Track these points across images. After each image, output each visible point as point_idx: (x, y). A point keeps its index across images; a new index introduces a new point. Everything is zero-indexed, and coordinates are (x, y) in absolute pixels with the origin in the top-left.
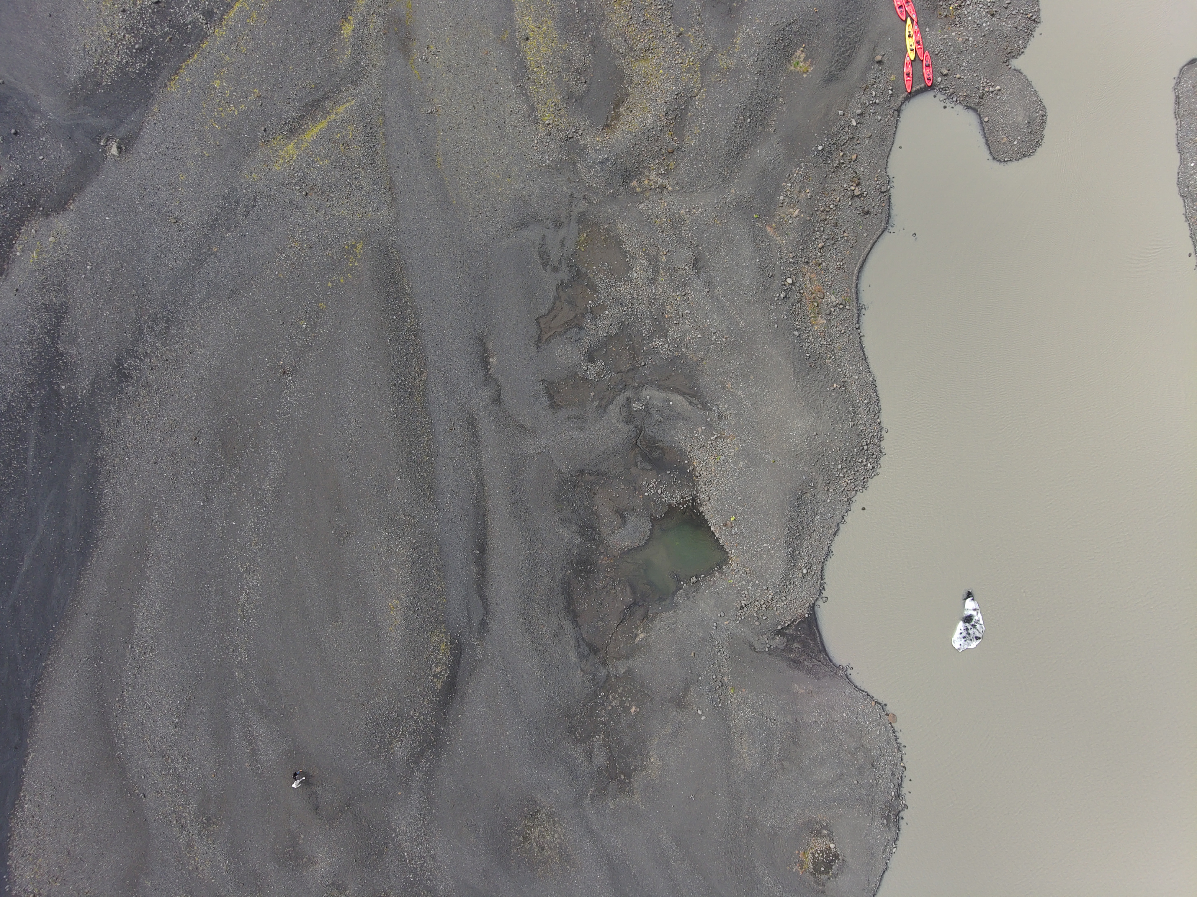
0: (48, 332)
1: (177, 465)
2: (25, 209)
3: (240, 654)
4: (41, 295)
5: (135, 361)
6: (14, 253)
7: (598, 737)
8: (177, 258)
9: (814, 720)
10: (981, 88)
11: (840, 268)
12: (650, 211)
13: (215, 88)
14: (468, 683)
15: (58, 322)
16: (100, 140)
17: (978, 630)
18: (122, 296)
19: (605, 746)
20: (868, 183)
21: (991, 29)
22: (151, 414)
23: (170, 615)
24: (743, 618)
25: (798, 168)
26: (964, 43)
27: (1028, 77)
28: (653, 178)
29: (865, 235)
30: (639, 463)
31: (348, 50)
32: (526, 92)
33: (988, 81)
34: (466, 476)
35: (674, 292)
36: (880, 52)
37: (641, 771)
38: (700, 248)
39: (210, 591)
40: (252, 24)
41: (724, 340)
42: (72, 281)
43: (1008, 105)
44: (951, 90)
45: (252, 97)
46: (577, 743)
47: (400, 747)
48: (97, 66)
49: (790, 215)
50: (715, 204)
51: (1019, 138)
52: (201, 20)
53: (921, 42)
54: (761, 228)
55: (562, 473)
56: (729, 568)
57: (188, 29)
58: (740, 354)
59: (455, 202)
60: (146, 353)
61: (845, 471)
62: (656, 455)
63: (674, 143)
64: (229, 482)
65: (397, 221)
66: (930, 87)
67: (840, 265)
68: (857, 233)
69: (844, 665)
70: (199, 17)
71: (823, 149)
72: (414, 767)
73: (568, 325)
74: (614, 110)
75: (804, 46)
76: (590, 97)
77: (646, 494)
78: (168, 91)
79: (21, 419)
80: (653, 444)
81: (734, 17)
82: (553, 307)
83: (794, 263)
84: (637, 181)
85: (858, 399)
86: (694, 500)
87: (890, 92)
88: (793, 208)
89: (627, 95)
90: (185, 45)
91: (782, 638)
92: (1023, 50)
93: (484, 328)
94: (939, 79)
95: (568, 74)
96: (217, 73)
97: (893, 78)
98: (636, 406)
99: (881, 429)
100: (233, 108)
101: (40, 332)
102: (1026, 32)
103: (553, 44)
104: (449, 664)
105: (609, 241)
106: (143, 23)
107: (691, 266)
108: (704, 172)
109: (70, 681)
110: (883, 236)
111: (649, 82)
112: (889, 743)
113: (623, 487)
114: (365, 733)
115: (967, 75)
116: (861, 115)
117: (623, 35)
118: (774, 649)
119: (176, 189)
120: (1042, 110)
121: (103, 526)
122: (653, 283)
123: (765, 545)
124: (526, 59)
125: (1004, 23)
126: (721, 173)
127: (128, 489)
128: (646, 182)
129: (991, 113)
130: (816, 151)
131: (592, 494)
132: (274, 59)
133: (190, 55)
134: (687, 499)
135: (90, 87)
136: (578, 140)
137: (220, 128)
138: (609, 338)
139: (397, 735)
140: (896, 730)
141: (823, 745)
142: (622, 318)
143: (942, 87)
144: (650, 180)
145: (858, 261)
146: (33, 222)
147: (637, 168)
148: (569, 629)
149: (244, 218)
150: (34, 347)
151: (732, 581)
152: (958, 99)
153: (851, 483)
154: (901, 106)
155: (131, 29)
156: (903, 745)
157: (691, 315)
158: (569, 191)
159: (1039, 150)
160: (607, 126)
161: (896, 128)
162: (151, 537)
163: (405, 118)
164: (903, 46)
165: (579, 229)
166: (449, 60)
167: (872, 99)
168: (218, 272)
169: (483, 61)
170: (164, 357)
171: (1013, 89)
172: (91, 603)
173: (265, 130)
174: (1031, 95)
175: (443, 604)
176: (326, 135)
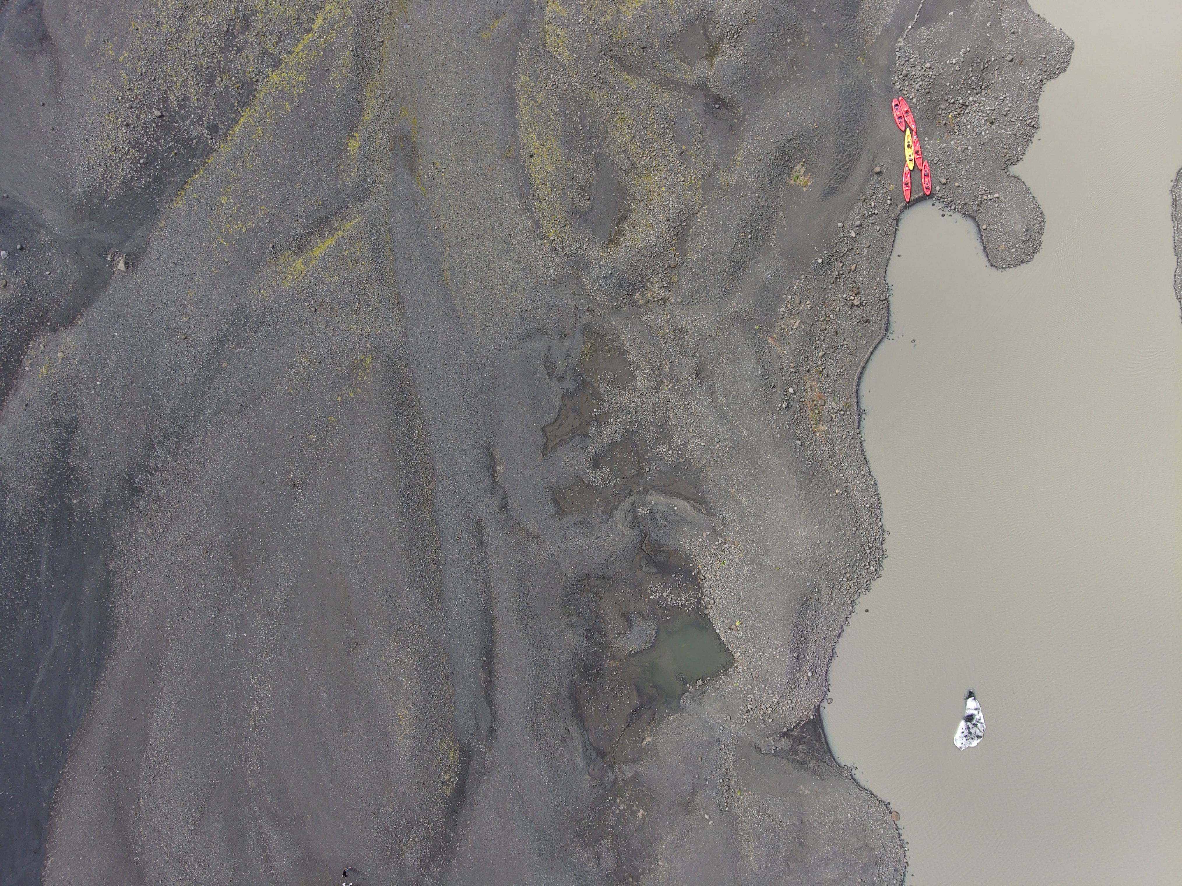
0: (58, 447)
1: (188, 578)
2: (33, 324)
3: (253, 763)
4: (51, 410)
5: (146, 475)
6: (22, 368)
7: (606, 841)
8: (187, 374)
9: (819, 821)
10: (980, 196)
11: (841, 374)
12: (653, 323)
13: (222, 205)
14: (476, 790)
15: (68, 437)
16: (107, 254)
17: (979, 729)
18: (132, 412)
19: (613, 849)
20: (867, 292)
21: (990, 138)
22: (163, 527)
23: (184, 725)
24: (749, 721)
25: (799, 281)
26: (963, 152)
27: (1026, 184)
28: (655, 291)
29: (865, 342)
30: (644, 567)
31: (355, 167)
32: (531, 209)
33: (986, 189)
34: (473, 583)
35: (677, 401)
36: (879, 162)
37: (649, 873)
38: (703, 358)
39: (222, 702)
40: (257, 140)
41: (728, 449)
42: (82, 396)
43: (1006, 213)
44: (950, 199)
45: (260, 214)
46: (586, 847)
47: (411, 853)
48: (102, 181)
49: (791, 326)
50: (717, 317)
51: (1017, 246)
52: (205, 135)
53: (920, 152)
54: (762, 338)
55: (569, 578)
56: (735, 670)
57: (193, 144)
58: (744, 462)
59: (462, 316)
60: (157, 467)
61: (848, 575)
62: (661, 558)
63: (677, 259)
64: (240, 594)
65: (405, 335)
66: (928, 196)
67: (840, 372)
68: (857, 341)
69: (849, 766)
70: (204, 132)
71: (822, 262)
72: (424, 872)
73: (574, 433)
74: (617, 226)
75: (804, 160)
76: (594, 213)
77: (652, 597)
78: (175, 207)
79: (33, 532)
80: (658, 548)
81: (735, 134)
82: (559, 416)
83: (795, 372)
84: (641, 294)
85: (861, 504)
86: (699, 602)
87: (889, 202)
88: (793, 319)
89: (630, 210)
90: (190, 160)
91: (788, 740)
92: (1021, 157)
93: (491, 437)
94: (938, 188)
95: (572, 191)
96: (224, 190)
97: (892, 187)
98: (641, 511)
99: (883, 532)
100: (241, 225)
101: (51, 447)
102: (1025, 139)
103: (557, 162)
104: (457, 771)
105: (613, 350)
106: (147, 138)
107: (694, 377)
108: (705, 286)
109: (87, 789)
110: (882, 343)
111: (651, 198)
112: (892, 841)
113: (628, 590)
114: (376, 841)
115: (965, 183)
116: (860, 226)
117: (625, 152)
118: (780, 751)
119: (185, 306)
120: (1040, 217)
121: (116, 638)
122: (657, 392)
123: (771, 650)
124: (531, 176)
125: (1003, 131)
126: (723, 287)
127: (141, 601)
128: (649, 294)
129: (989, 221)
130: (815, 263)
131: (597, 598)
132: (281, 176)
133: (195, 170)
134: (692, 602)
135: (96, 201)
136: (582, 255)
137: (228, 245)
138: (614, 444)
139: (407, 842)
140: (899, 827)
141: (828, 846)
142: (627, 426)
143: (940, 195)
144: (652, 293)
145: (857, 367)
146: (41, 337)
147: (640, 281)
148: (576, 734)
149: (254, 334)
150: (45, 462)
151: (738, 684)
152: (957, 207)
153: (854, 586)
154: (899, 215)
155: (135, 144)
156: (906, 841)
157: (695, 424)
158: (574, 304)
159: (1036, 255)
160: (610, 241)
161: (895, 237)
162: (164, 649)
163: (412, 234)
164: (902, 155)
165: (584, 339)
166: (455, 177)
167: (871, 210)
168: (228, 387)
169: (489, 177)
170: (175, 471)
171: (1011, 196)
172: (106, 713)
173: (273, 247)
174: (1029, 203)
175: (452, 712)
176: (334, 251)
